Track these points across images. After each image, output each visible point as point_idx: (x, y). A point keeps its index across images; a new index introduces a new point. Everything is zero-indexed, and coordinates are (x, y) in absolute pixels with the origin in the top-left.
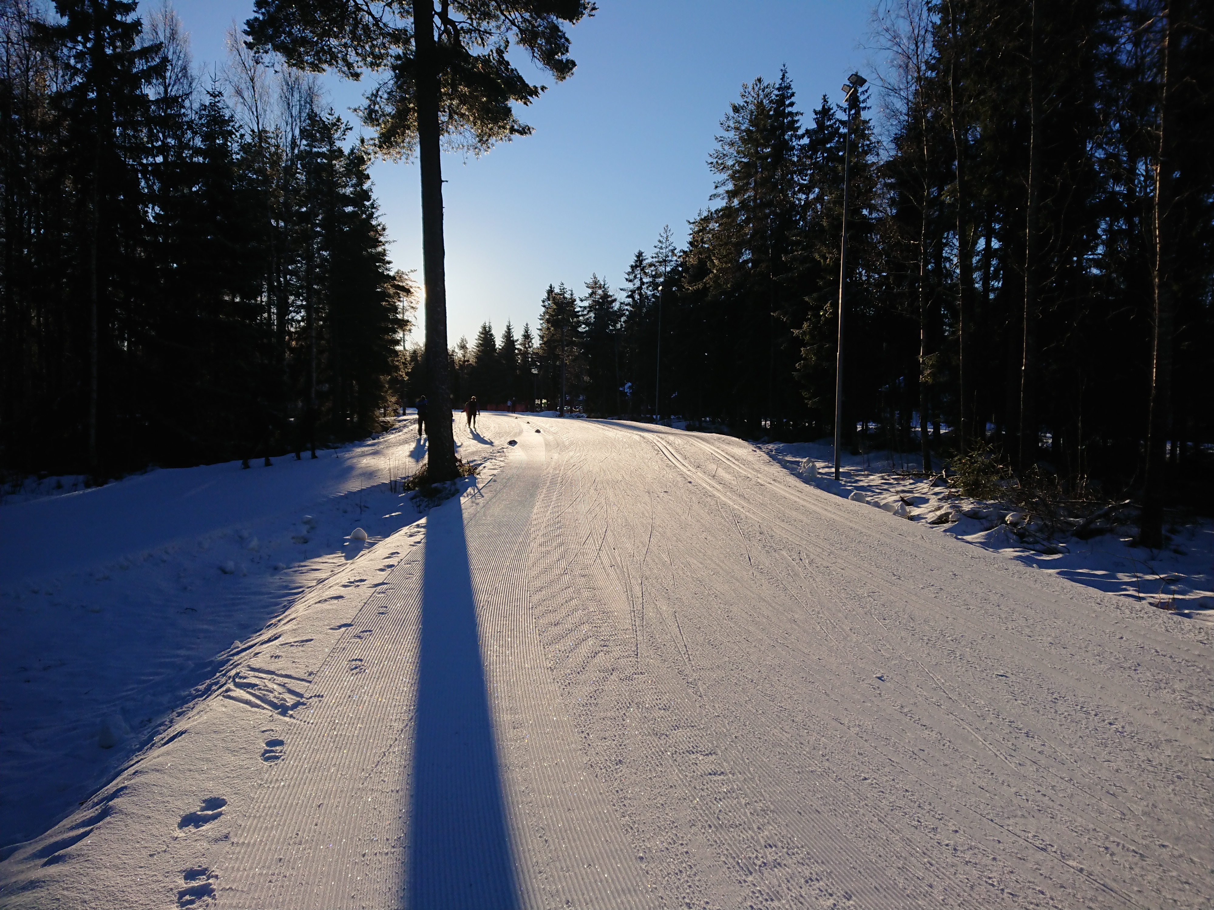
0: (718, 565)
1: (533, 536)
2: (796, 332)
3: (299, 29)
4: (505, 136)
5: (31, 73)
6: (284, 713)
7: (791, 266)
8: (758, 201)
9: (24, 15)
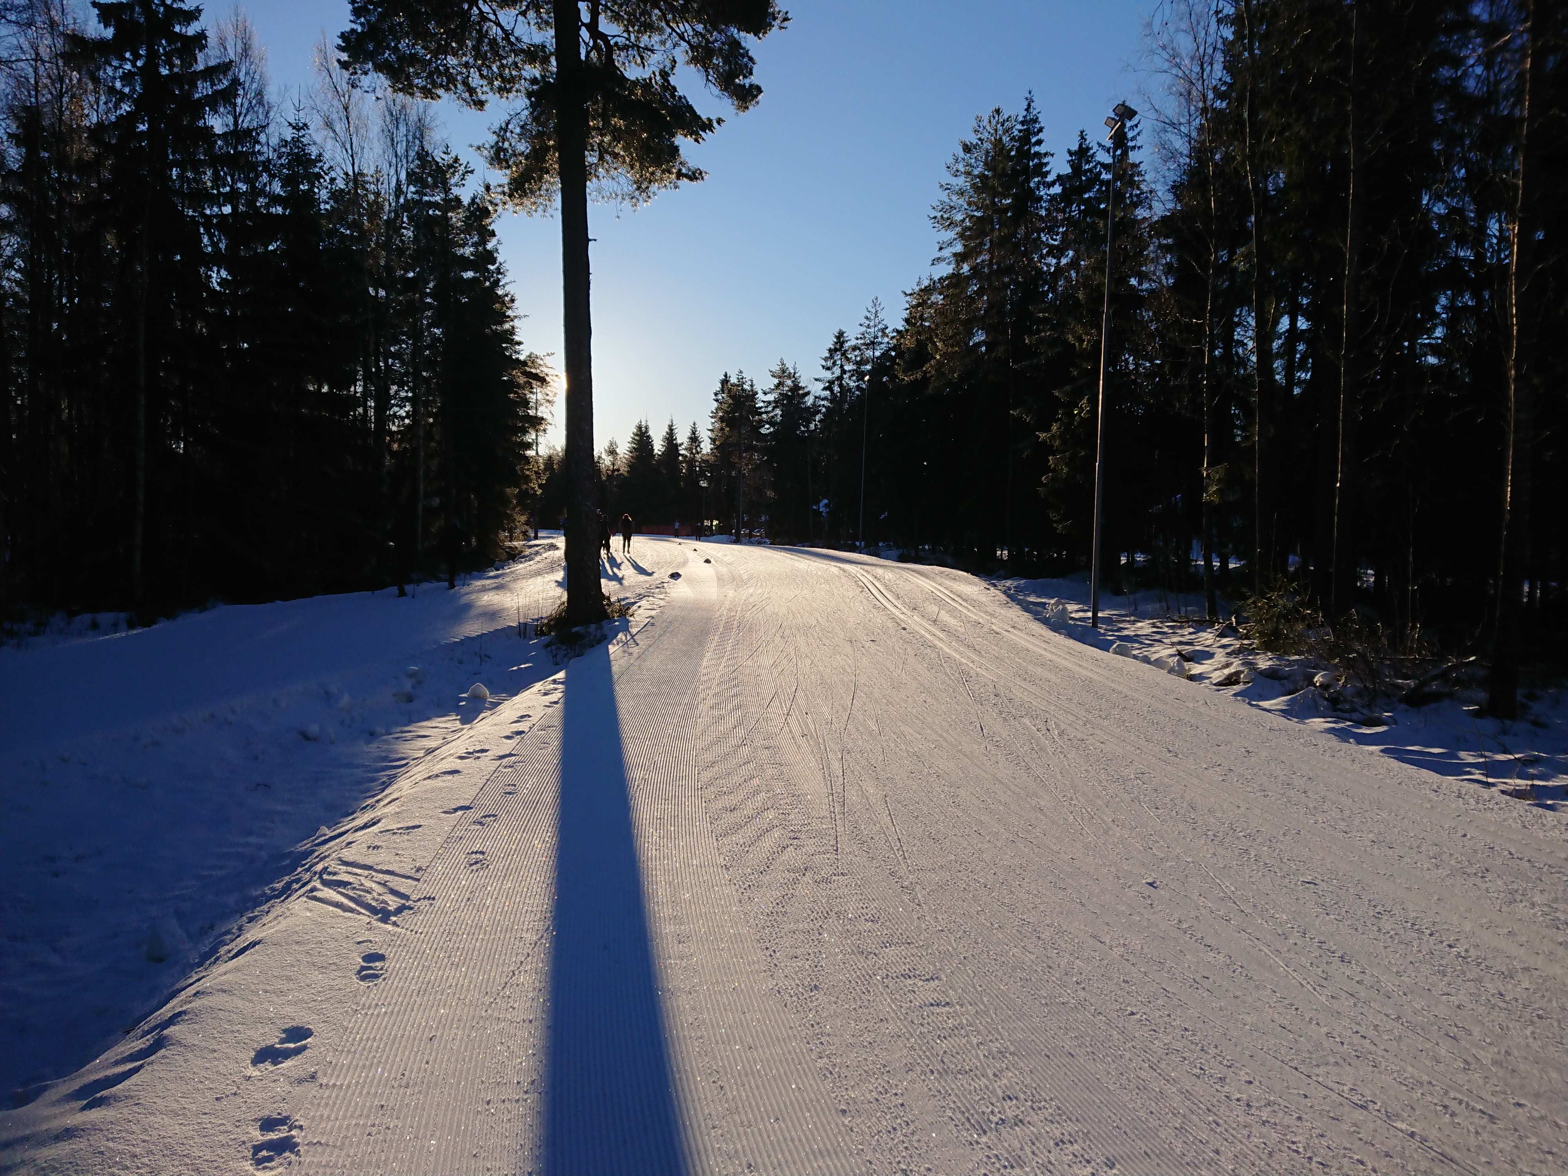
0: (941, 736)
1: (702, 696)
2: (1043, 436)
3: (408, 44)
4: (670, 183)
5: (66, 99)
6: (385, 919)
7: (1036, 350)
8: (995, 267)
9: (58, 26)
